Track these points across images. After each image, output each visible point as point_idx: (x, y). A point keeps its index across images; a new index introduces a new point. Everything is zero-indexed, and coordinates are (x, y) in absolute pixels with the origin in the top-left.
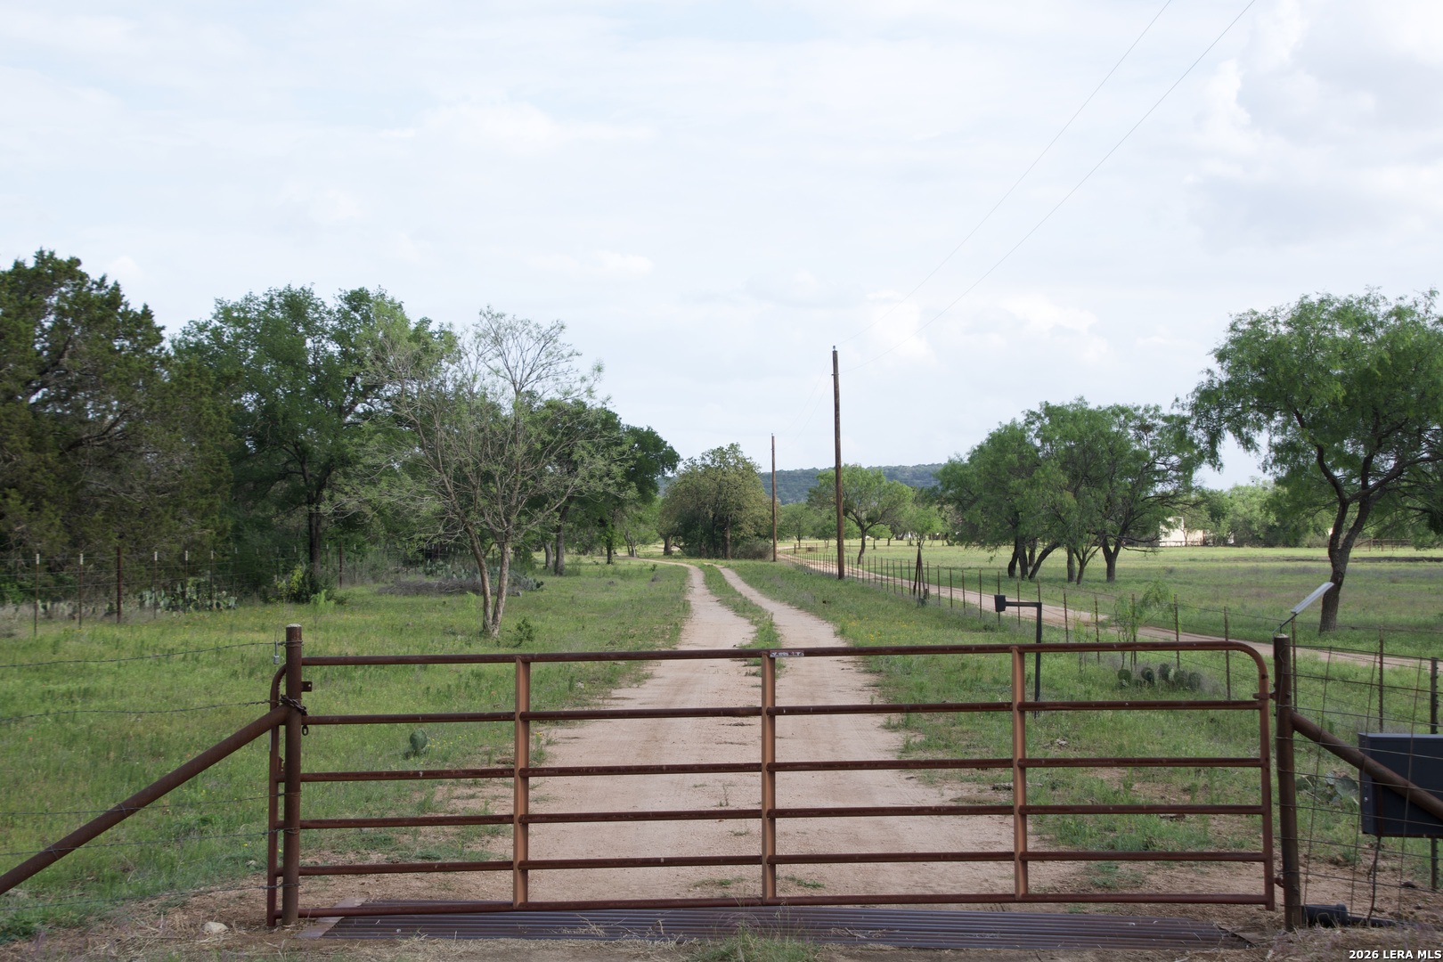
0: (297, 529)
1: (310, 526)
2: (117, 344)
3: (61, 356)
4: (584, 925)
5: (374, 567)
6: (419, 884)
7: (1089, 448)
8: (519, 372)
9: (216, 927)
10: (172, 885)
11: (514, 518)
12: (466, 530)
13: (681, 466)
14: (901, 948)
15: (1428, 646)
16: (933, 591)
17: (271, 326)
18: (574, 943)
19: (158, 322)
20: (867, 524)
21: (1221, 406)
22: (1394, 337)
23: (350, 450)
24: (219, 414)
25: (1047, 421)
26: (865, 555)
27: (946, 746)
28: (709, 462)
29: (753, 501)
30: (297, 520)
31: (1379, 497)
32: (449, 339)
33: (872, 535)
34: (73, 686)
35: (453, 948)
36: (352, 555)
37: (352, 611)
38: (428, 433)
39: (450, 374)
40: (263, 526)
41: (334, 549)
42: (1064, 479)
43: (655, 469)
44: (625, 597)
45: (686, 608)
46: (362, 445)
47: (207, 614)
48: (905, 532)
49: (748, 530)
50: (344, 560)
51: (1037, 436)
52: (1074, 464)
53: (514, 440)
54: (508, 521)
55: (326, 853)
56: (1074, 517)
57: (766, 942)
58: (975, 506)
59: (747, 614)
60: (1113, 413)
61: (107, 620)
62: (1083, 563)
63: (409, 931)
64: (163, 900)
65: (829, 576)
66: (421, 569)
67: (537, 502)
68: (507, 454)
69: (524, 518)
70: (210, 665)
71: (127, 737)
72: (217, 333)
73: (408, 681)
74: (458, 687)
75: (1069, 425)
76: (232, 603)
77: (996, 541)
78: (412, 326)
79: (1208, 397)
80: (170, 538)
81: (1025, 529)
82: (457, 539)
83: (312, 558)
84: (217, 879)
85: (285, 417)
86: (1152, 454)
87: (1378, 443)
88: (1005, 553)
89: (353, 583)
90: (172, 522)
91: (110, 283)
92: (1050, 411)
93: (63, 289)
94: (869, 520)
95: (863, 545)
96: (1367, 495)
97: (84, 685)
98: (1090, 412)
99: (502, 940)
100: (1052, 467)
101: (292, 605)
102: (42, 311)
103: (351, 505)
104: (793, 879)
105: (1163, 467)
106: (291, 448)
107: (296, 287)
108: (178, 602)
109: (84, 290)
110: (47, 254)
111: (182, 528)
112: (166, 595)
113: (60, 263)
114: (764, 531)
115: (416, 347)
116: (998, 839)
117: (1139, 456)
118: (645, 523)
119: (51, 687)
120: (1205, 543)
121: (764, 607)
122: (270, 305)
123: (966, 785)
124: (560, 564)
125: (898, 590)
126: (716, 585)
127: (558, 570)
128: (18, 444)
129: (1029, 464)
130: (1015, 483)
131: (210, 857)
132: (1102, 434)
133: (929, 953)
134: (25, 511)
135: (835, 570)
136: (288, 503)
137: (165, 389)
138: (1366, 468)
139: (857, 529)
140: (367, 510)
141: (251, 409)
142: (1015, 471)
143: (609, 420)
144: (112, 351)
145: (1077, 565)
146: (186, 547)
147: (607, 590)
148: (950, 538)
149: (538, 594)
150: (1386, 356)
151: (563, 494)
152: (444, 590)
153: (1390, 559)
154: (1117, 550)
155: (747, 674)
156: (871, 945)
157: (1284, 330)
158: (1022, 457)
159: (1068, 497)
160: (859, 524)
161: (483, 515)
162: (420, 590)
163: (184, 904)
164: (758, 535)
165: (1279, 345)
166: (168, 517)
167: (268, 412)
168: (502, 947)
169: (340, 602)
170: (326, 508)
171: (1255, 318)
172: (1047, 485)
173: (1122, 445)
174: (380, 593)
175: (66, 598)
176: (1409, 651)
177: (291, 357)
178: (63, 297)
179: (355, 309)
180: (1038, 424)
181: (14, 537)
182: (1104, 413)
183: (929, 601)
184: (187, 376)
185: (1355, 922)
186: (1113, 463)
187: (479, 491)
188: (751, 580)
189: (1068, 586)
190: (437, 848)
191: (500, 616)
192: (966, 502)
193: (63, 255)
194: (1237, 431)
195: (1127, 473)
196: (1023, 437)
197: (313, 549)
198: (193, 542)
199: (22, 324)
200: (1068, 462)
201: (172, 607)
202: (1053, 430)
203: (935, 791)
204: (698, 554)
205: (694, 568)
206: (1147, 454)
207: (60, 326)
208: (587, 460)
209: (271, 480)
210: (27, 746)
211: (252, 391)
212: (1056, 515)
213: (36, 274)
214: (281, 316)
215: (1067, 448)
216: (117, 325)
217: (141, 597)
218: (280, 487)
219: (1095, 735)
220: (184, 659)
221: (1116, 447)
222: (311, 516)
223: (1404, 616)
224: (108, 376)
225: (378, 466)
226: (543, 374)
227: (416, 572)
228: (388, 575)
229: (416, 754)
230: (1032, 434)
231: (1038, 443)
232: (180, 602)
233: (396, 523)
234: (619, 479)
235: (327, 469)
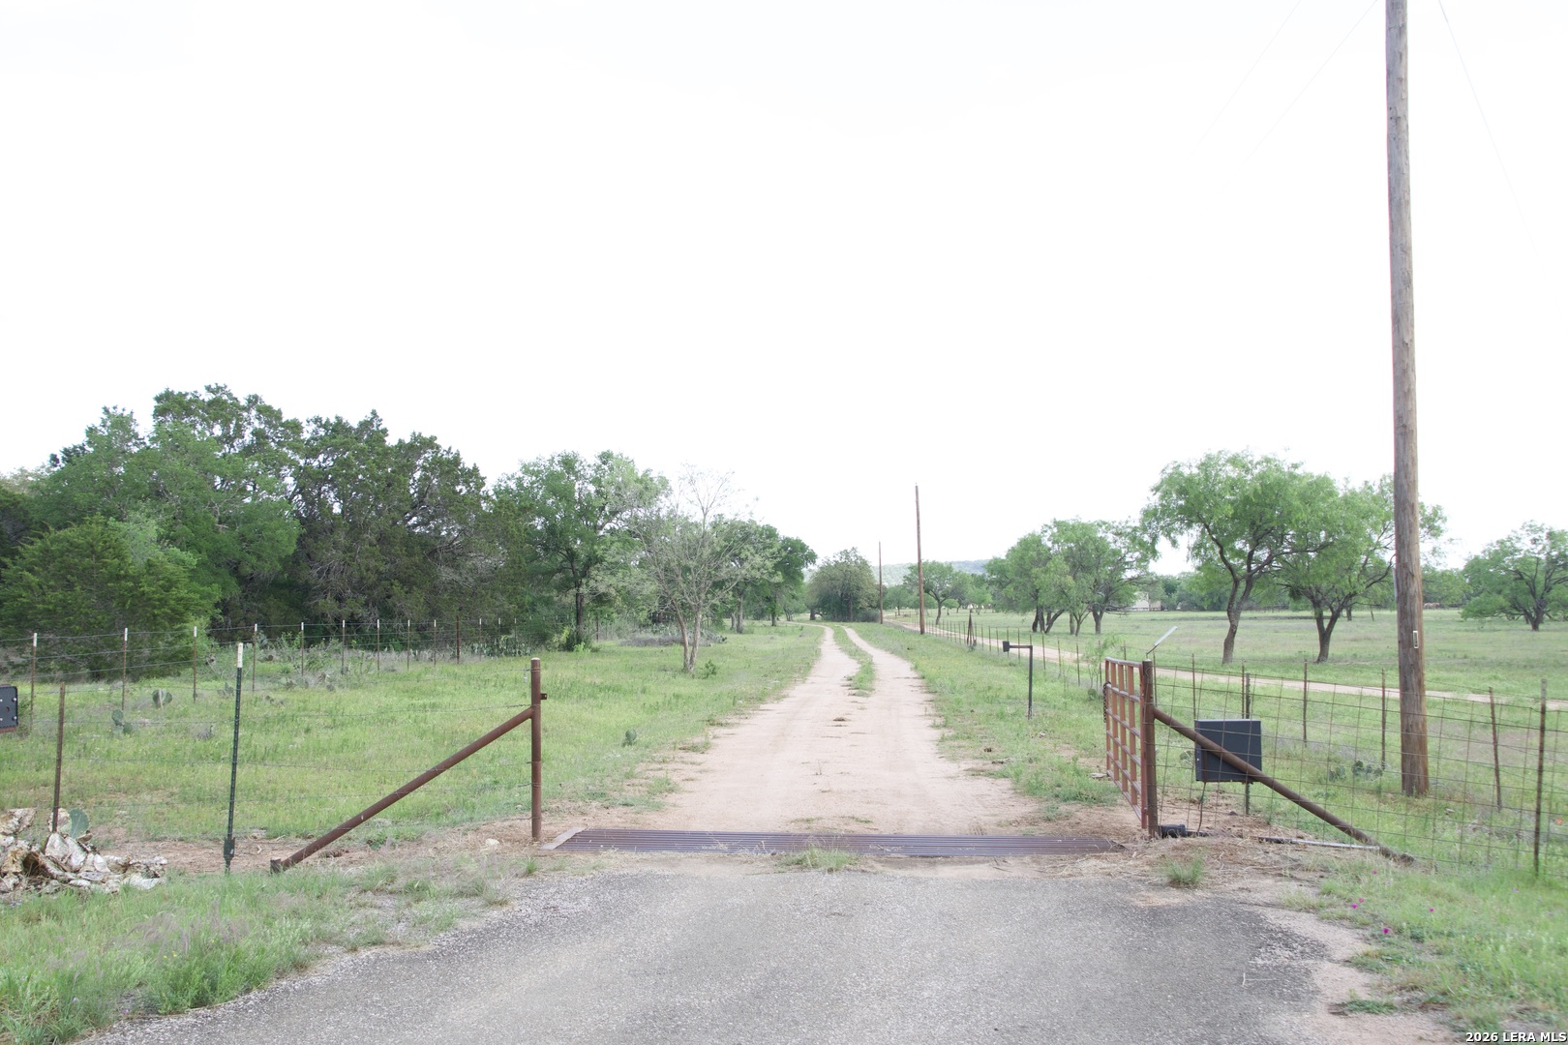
0: (570, 604)
1: (577, 602)
2: (458, 488)
3: (425, 497)
4: (715, 844)
5: (619, 628)
6: (619, 820)
7: (1083, 548)
8: (706, 502)
9: (493, 842)
10: (471, 819)
11: (703, 596)
12: (673, 603)
13: (819, 562)
14: (911, 856)
15: (1287, 672)
16: (979, 640)
17: (553, 476)
18: (708, 854)
19: (482, 474)
20: (941, 599)
21: (1158, 520)
22: (1262, 477)
23: (599, 553)
24: (519, 531)
25: (1055, 530)
26: (941, 620)
27: (968, 738)
28: (838, 559)
29: (867, 583)
30: (569, 599)
31: (1258, 577)
32: (664, 482)
33: (946, 605)
34: (426, 701)
35: (633, 857)
36: (605, 621)
37: (603, 657)
38: (649, 542)
39: (663, 506)
40: (548, 602)
41: (593, 617)
42: (1067, 568)
43: (801, 564)
44: (779, 647)
45: (818, 653)
46: (607, 550)
47: (511, 658)
48: (968, 604)
49: (864, 603)
50: (600, 624)
51: (1049, 540)
52: (1073, 558)
53: (703, 546)
54: (700, 598)
55: (565, 801)
56: (1073, 593)
57: (826, 854)
58: (1009, 586)
59: (857, 657)
60: (1098, 525)
61: (452, 662)
62: (1079, 622)
63: (607, 847)
64: (466, 827)
65: (915, 632)
66: (650, 630)
67: (719, 585)
68: (698, 554)
69: (709, 596)
70: (510, 689)
71: (456, 732)
72: (520, 480)
73: (632, 700)
74: (664, 703)
75: (1070, 533)
76: (528, 651)
77: (1025, 610)
78: (640, 475)
79: (1150, 514)
80: (489, 610)
81: (1042, 601)
82: (667, 609)
83: (578, 623)
84: (498, 815)
85: (561, 533)
86: (1123, 551)
87: (1256, 544)
88: (1031, 617)
89: (606, 639)
90: (491, 600)
91: (454, 451)
92: (1057, 524)
93: (426, 455)
94: (944, 596)
95: (940, 612)
96: (1251, 576)
97: (433, 701)
98: (1083, 524)
99: (664, 852)
100: (1059, 561)
101: (566, 652)
102: (412, 468)
103: (602, 589)
104: (853, 818)
105: (1131, 560)
106: (565, 553)
107: (569, 451)
108: (494, 651)
109: (439, 455)
110: (417, 434)
111: (497, 603)
112: (488, 646)
113: (424, 439)
114: (874, 604)
115: (641, 487)
116: (989, 792)
117: (1115, 553)
118: (797, 599)
119: (414, 701)
120: (1162, 609)
121: (869, 652)
122: (552, 460)
123: (977, 761)
124: (741, 625)
125: (958, 641)
126: (841, 640)
127: (740, 631)
128: (399, 552)
129: (1044, 558)
130: (1035, 570)
131: (496, 803)
132: (1090, 538)
133: (929, 859)
134: (403, 594)
135: (919, 629)
136: (563, 588)
137: (486, 515)
138: (1250, 558)
139: (936, 602)
140: (613, 592)
141: (539, 528)
142: (1035, 563)
143: (771, 533)
144: (455, 492)
145: (1075, 623)
146: (499, 615)
147: (769, 642)
148: (996, 607)
149: (724, 645)
150: (1259, 488)
151: (735, 580)
152: (662, 643)
153: (1276, 618)
154: (1101, 613)
155: (849, 695)
156: (893, 855)
157: (1195, 471)
158: (1039, 554)
159: (1070, 578)
160: (937, 599)
161: (683, 594)
162: (646, 643)
163: (478, 829)
164: (871, 606)
165: (1190, 480)
166: (488, 597)
167: (551, 530)
168: (664, 856)
169: (595, 650)
170: (583, 590)
171: (1176, 465)
172: (1055, 572)
173: (1104, 545)
174: (622, 645)
175: (427, 648)
176: (1275, 674)
177: (564, 494)
178: (426, 459)
179: (604, 463)
180: (1049, 532)
181: (397, 610)
182: (1092, 525)
183: (977, 648)
184: (500, 508)
185: (1189, 834)
186: (1098, 557)
187: (680, 578)
188: (863, 636)
189: (1071, 637)
190: (633, 799)
191: (695, 659)
192: (1004, 584)
193: (426, 435)
194: (1168, 535)
195: (1108, 564)
196: (1040, 541)
197: (579, 614)
198: (504, 612)
199: (402, 478)
200: (1069, 556)
201: (491, 654)
202: (1059, 536)
203: (955, 765)
204: (833, 620)
205: (829, 630)
206: (1120, 551)
207: (425, 479)
208: (750, 557)
209: (552, 573)
210: (397, 737)
211: (539, 516)
212: (1062, 592)
213: (411, 446)
214: (559, 469)
215: (1069, 548)
216: (457, 477)
217: (472, 647)
218: (558, 577)
219: (1064, 729)
220: (495, 686)
221: (1100, 547)
222: (577, 595)
223: (1277, 653)
224: (452, 508)
225: (617, 563)
226: (722, 503)
227: (646, 632)
228: (628, 634)
229: (630, 744)
230: (1046, 539)
231: (1050, 544)
232: (496, 650)
233: (629, 598)
234: (770, 570)
235: (587, 566)
